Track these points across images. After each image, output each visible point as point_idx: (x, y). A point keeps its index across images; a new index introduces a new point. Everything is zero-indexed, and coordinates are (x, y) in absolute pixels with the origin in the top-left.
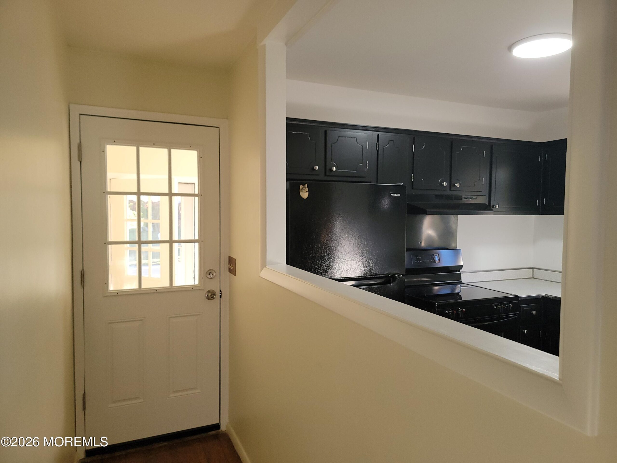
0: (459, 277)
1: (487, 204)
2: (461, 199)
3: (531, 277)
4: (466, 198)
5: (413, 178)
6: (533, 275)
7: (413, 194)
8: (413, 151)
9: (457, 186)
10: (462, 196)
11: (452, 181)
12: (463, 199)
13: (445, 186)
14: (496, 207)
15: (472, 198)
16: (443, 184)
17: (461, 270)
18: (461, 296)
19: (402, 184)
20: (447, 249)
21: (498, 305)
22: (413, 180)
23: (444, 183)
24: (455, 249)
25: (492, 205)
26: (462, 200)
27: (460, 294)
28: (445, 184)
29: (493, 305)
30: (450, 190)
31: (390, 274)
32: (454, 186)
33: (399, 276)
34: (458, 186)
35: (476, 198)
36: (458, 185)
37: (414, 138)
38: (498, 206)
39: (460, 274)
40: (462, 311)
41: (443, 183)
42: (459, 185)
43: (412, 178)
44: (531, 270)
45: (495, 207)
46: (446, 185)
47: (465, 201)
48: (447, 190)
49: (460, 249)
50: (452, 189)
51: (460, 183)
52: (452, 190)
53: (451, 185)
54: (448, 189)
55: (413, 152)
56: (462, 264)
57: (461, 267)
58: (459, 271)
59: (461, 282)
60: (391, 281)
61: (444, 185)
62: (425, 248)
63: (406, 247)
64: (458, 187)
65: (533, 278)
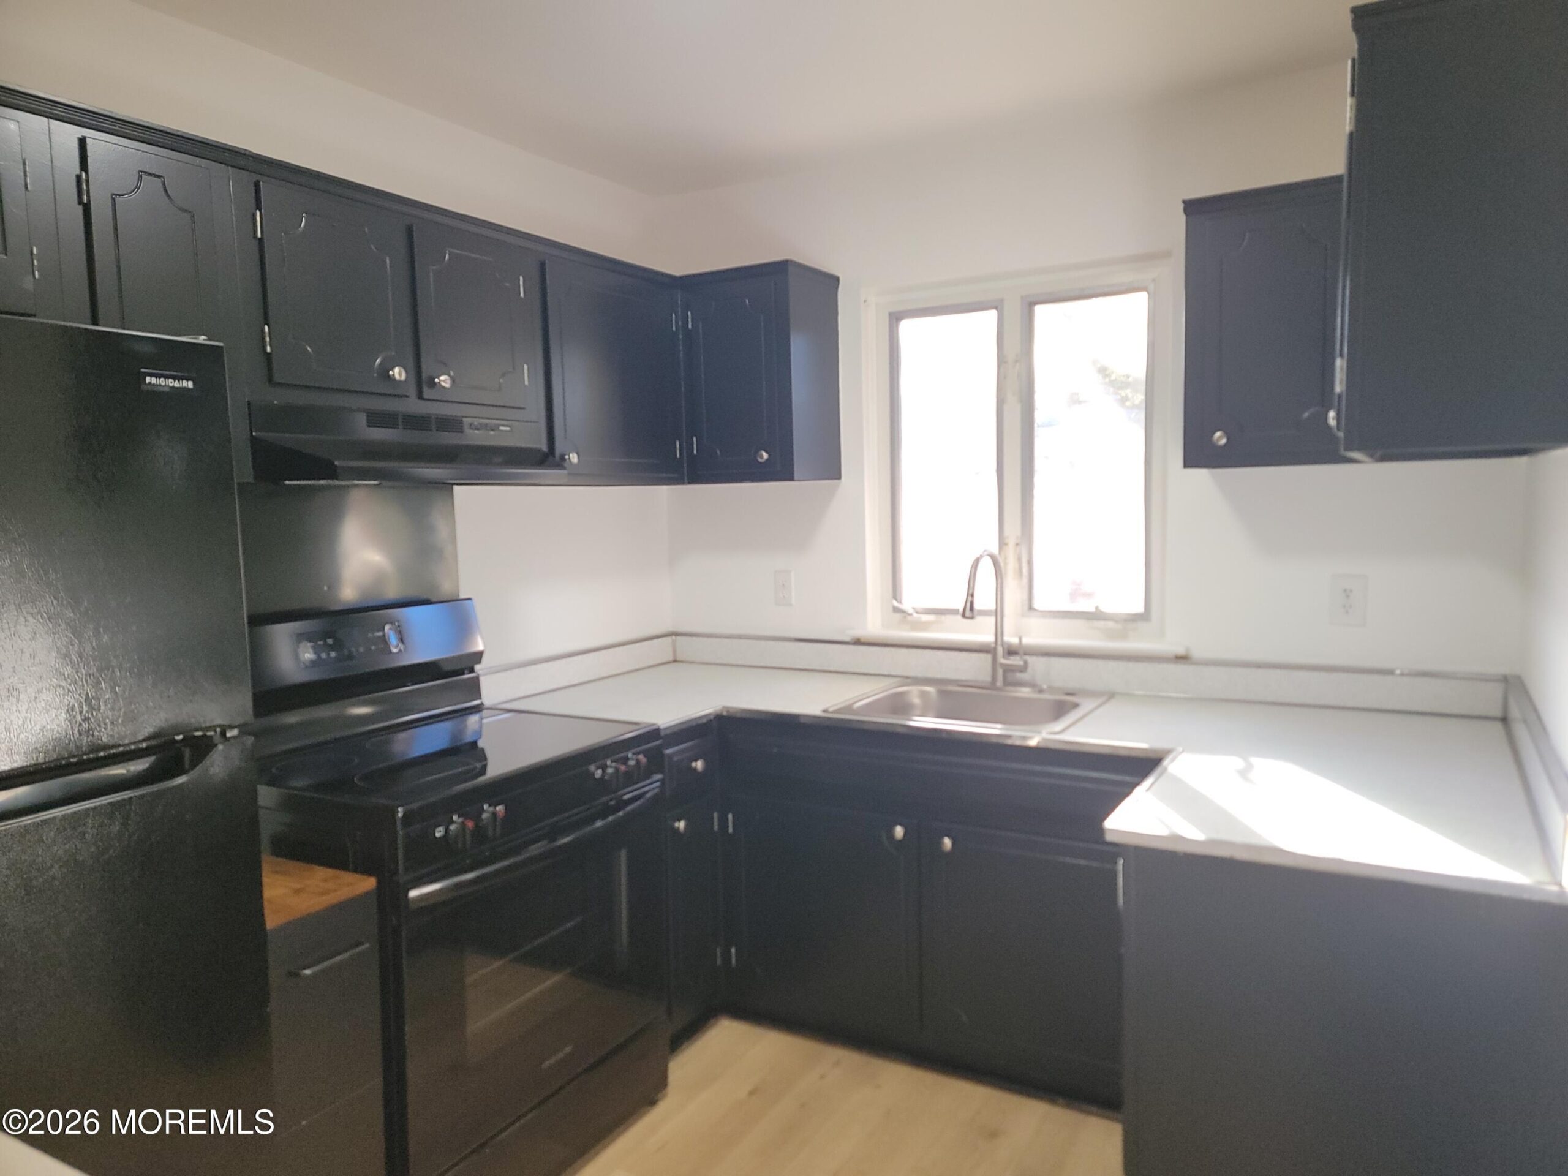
0: (474, 687)
1: (545, 448)
2: (461, 430)
3: (671, 659)
4: (478, 429)
5: (268, 339)
6: (674, 651)
7: (276, 402)
8: (259, 235)
9: (443, 384)
10: (464, 419)
11: (424, 366)
12: (467, 430)
13: (400, 382)
14: (571, 459)
15: (494, 428)
16: (394, 375)
17: (477, 667)
18: (483, 750)
19: (203, 337)
20: (426, 602)
21: (604, 768)
22: (269, 349)
23: (397, 370)
24: (454, 600)
25: (558, 452)
26: (462, 432)
27: (481, 744)
28: (400, 374)
29: (592, 768)
30: (420, 397)
31: (178, 734)
32: (432, 384)
33: (223, 734)
34: (447, 385)
35: (508, 429)
36: (444, 380)
37: (257, 185)
38: (575, 456)
39: (477, 678)
40: (494, 814)
41: (392, 369)
42: (449, 381)
43: (263, 339)
44: (669, 640)
45: (569, 458)
46: (403, 377)
47: (474, 437)
48: (407, 396)
49: (470, 599)
50: (427, 392)
51: (452, 373)
52: (426, 396)
53: (422, 382)
54: (412, 391)
55: (260, 239)
56: (480, 647)
57: (478, 656)
58: (472, 670)
59: (482, 704)
60: (187, 766)
61: (397, 377)
62: (356, 606)
63: (248, 611)
64: (444, 387)
65: (675, 661)
